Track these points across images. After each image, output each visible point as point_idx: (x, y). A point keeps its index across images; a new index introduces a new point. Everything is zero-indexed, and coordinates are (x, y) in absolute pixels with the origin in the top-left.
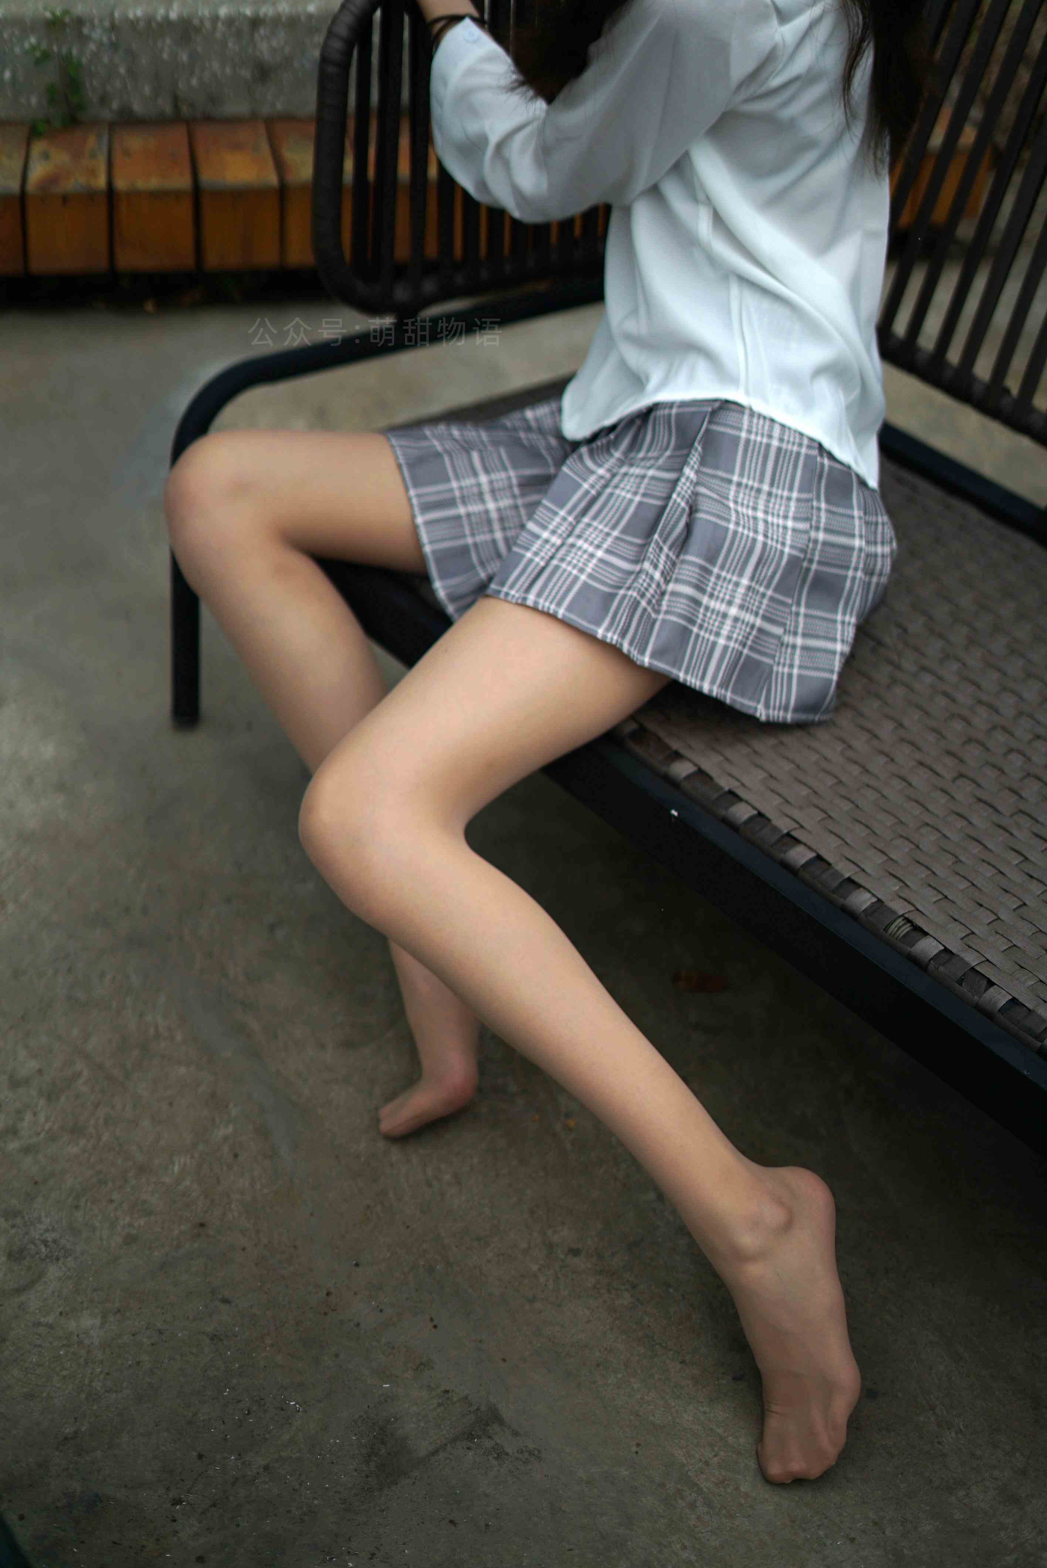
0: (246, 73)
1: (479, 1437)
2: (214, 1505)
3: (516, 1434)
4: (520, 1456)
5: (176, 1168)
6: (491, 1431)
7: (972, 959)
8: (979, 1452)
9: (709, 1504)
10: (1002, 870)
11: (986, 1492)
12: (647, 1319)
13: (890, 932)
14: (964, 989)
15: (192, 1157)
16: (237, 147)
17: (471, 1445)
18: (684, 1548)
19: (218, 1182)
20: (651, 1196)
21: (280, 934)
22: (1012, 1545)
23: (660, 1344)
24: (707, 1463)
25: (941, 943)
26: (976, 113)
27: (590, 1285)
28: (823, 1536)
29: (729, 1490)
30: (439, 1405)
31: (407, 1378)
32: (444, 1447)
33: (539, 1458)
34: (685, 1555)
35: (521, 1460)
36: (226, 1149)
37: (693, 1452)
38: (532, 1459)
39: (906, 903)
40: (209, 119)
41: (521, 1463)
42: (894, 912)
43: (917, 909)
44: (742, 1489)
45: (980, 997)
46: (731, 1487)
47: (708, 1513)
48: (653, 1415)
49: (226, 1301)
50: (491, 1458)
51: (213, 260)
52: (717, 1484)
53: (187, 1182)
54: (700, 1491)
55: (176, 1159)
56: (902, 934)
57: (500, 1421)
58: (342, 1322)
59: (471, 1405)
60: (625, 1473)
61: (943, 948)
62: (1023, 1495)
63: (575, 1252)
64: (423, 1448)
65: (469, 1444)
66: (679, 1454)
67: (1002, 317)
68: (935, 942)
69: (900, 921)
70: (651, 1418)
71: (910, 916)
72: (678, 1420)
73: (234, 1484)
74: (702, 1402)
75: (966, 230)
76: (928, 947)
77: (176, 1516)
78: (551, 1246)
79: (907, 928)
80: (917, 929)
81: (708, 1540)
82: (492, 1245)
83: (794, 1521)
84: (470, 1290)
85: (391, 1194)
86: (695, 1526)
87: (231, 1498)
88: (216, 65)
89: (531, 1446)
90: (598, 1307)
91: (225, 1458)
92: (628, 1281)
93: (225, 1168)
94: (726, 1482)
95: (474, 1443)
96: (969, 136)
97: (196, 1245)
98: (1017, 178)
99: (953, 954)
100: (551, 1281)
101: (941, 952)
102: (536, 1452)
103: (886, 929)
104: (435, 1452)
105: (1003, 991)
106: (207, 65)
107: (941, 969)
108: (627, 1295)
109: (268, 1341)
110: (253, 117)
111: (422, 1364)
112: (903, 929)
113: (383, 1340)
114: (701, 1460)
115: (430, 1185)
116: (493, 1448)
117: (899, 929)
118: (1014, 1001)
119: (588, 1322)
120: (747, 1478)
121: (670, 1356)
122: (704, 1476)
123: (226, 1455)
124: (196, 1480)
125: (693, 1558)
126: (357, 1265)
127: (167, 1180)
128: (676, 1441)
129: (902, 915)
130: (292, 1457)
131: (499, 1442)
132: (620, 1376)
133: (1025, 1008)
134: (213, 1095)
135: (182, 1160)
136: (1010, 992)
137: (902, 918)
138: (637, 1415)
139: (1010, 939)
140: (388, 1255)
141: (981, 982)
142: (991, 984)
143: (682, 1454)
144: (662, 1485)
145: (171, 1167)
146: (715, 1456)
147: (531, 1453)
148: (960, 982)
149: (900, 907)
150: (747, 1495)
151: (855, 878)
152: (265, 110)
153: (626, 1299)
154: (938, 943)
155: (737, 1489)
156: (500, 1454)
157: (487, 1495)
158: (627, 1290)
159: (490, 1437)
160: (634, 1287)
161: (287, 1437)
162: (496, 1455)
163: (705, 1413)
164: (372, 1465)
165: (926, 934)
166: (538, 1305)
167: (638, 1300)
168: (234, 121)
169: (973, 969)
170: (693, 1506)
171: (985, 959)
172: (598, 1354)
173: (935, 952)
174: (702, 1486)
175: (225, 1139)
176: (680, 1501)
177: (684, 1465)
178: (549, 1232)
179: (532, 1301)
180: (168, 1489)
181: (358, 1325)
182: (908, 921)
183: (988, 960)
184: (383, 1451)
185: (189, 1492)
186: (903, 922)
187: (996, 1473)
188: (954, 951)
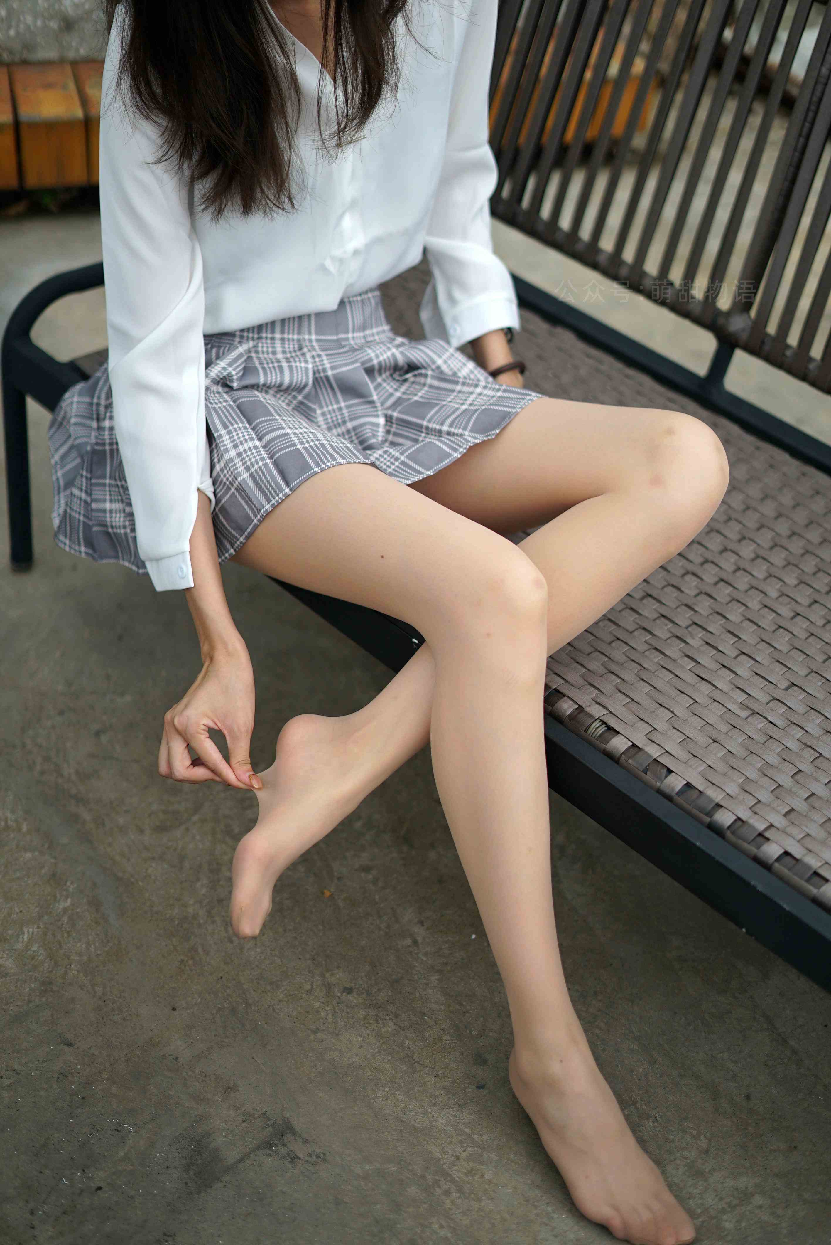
0: (54, 25)
1: (276, 1146)
2: (64, 1213)
3: (306, 1141)
4: (309, 1159)
5: (26, 936)
6: (285, 1140)
7: (654, 751)
8: (671, 1137)
9: (460, 1190)
10: (677, 674)
11: (678, 1169)
12: (407, 1042)
13: (589, 732)
14: (649, 777)
15: (38, 927)
16: (48, 86)
17: (270, 1152)
18: (442, 1227)
19: (61, 947)
20: (409, 941)
21: (104, 739)
22: (699, 1211)
23: (418, 1062)
24: (458, 1157)
25: (629, 740)
26: (645, 47)
27: (362, 1017)
28: (551, 1212)
29: (476, 1178)
30: (244, 1121)
31: (217, 1100)
32: (248, 1155)
33: (324, 1161)
34: (443, 1233)
35: (310, 1162)
36: (65, 919)
37: (447, 1149)
38: (319, 1162)
39: (601, 708)
40: (25, 63)
41: (310, 1165)
42: (591, 716)
43: (611, 712)
44: (486, 1177)
45: (661, 784)
46: (478, 1176)
47: (459, 1198)
48: (415, 1121)
49: (70, 1045)
50: (286, 1162)
51: (32, 181)
52: (466, 1175)
53: (35, 948)
54: (453, 1181)
55: (25, 930)
56: (599, 734)
57: (294, 1133)
58: (164, 1057)
59: (269, 1120)
60: (393, 1168)
61: (631, 744)
62: (707, 1170)
63: (349, 991)
64: (231, 1156)
65: (269, 1152)
66: (436, 1151)
67: (670, 212)
68: (625, 739)
69: (597, 724)
70: (413, 1122)
71: (605, 719)
72: (434, 1123)
73: (80, 1194)
74: (453, 1108)
75: (639, 141)
76: (618, 744)
77: (34, 1223)
78: (329, 987)
79: (603, 729)
80: (610, 729)
81: (461, 1220)
82: (283, 988)
83: (527, 1201)
84: (266, 1026)
85: (200, 950)
86: (450, 1209)
87: (78, 1206)
88: (29, 19)
89: (318, 1151)
90: (368, 1035)
91: (73, 1174)
92: (391, 1012)
93: (66, 935)
94: (473, 1172)
95: (272, 1150)
96: (639, 66)
97: (44, 999)
98: (679, 98)
99: (639, 748)
100: (330, 1016)
101: (630, 748)
102: (322, 1155)
103: (586, 731)
104: (241, 1160)
105: (679, 777)
106: (22, 18)
107: (630, 761)
108: (391, 1024)
109: (105, 1075)
110: (61, 62)
111: (229, 1088)
112: (599, 729)
113: (197, 1071)
114: (453, 1155)
115: (231, 942)
116: (288, 1154)
117: (597, 729)
118: (688, 785)
119: (361, 1047)
120: (490, 1168)
121: (427, 1072)
122: (455, 1168)
123: (73, 1171)
124: (50, 1193)
125: (449, 1235)
126: (174, 1009)
127: (19, 946)
128: (433, 1140)
129: (598, 719)
130: (126, 1170)
131: (292, 1148)
132: (387, 1090)
133: (697, 791)
134: (54, 875)
135: (31, 930)
136: (685, 778)
137: (599, 720)
138: (402, 1121)
139: (684, 732)
140: (199, 1000)
141: (662, 771)
142: (670, 771)
143: (438, 1151)
144: (423, 1177)
145: (21, 936)
146: (464, 1151)
147: (318, 1156)
148: (645, 771)
149: (596, 711)
150: (490, 1182)
151: (561, 689)
152: (71, 55)
153: (390, 1027)
154: (627, 740)
155: (482, 1176)
156: (293, 1159)
157: (283, 1193)
158: (390, 1019)
159: (285, 1145)
160: (396, 1016)
161: (122, 1154)
162: (290, 1160)
163: (455, 1116)
164: (191, 1173)
165: (618, 733)
166: (320, 1035)
167: (400, 1027)
168: (47, 64)
169: (655, 759)
170: (447, 1193)
171: (664, 751)
172: (369, 1073)
173: (625, 747)
174: (454, 1176)
175: (65, 910)
176: (437, 1190)
177: (440, 1160)
178: (328, 975)
179: (315, 1032)
180: (27, 1201)
181: (176, 1059)
182: (603, 722)
183: (667, 752)
184: (200, 1161)
185: (44, 1203)
186: (599, 724)
187: (685, 1153)
188: (640, 746)
